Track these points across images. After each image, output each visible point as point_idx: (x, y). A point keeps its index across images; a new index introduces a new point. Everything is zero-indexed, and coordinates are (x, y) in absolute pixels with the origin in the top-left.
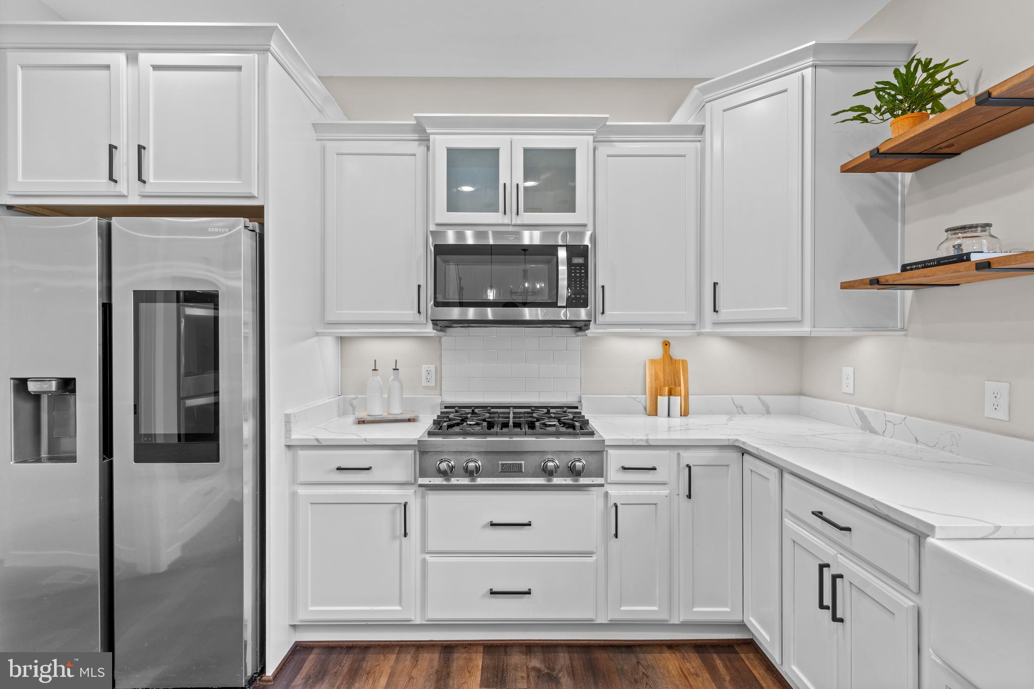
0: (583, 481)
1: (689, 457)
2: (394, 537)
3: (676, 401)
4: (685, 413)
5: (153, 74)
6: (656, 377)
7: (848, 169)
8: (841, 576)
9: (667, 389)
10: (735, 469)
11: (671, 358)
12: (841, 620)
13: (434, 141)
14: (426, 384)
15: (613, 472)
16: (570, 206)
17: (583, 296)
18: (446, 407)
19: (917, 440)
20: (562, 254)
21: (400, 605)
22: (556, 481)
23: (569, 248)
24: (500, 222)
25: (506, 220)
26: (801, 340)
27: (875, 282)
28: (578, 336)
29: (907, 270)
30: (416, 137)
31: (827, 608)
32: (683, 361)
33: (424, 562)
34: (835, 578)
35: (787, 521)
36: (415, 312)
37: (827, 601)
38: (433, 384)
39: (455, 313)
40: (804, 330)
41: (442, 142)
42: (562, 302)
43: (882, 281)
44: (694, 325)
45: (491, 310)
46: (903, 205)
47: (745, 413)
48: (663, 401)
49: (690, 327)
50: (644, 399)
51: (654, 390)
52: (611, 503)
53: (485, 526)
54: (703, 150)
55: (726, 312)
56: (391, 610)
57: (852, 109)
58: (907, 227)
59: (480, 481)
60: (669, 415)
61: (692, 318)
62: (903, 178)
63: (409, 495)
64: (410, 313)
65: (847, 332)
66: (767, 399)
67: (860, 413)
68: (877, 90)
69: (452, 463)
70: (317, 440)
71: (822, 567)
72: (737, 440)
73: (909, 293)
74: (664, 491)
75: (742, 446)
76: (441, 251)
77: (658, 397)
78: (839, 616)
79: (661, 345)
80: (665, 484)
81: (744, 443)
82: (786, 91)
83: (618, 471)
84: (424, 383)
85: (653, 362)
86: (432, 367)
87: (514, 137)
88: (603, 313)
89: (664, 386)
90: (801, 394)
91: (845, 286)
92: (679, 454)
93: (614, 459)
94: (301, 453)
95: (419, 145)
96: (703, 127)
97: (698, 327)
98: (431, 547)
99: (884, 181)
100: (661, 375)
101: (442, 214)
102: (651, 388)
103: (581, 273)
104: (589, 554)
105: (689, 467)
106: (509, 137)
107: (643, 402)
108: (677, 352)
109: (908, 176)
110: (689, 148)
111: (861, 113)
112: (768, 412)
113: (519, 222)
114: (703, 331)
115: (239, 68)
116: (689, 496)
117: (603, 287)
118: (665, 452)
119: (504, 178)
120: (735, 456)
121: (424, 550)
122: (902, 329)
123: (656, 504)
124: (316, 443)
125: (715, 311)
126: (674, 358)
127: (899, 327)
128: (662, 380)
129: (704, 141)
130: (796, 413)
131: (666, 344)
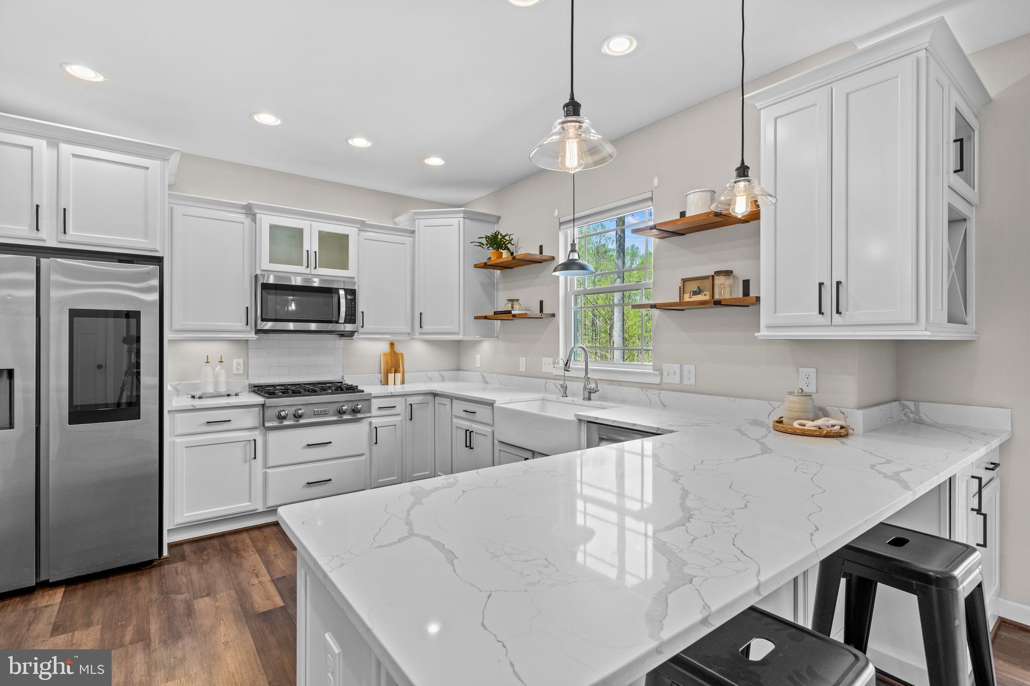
0: (359, 416)
1: (411, 400)
2: (246, 461)
3: (399, 376)
4: (403, 382)
5: (73, 160)
6: (387, 363)
7: (476, 266)
8: (472, 432)
9: (393, 369)
10: (431, 405)
11: (395, 352)
12: (473, 448)
13: (261, 218)
14: (237, 372)
15: (374, 412)
16: (344, 265)
17: (353, 317)
18: (254, 387)
19: (501, 384)
20: (342, 292)
21: (250, 501)
22: (346, 417)
23: (345, 290)
24: (304, 272)
25: (308, 271)
26: (459, 342)
27: (486, 318)
28: (341, 340)
29: (497, 314)
30: (244, 211)
31: (468, 447)
32: (401, 354)
33: (265, 474)
34: (470, 432)
35: (455, 420)
36: (243, 324)
37: (468, 445)
38: (241, 372)
39: (269, 325)
40: (460, 337)
41: (266, 220)
42: (342, 320)
43: (488, 317)
44: (409, 334)
45: (293, 324)
46: (497, 284)
47: (432, 381)
48: (391, 376)
49: (407, 335)
50: (380, 376)
51: (386, 370)
52: (373, 426)
53: (304, 447)
54: (414, 243)
55: (426, 328)
56: (244, 506)
57: (479, 243)
58: (499, 293)
59: (302, 421)
60: (394, 384)
61: (409, 330)
62: (497, 272)
63: (257, 435)
64: (241, 325)
65: (477, 338)
66: (443, 373)
67: (483, 376)
68: (486, 238)
69: (286, 412)
70: (193, 406)
71: (466, 431)
72: (432, 390)
73: (499, 321)
74: (399, 418)
75: (434, 392)
76: (266, 287)
77: (389, 374)
78: (472, 447)
79: (389, 345)
80: (399, 415)
81: (435, 391)
82: (452, 225)
83: (377, 410)
84: (235, 372)
85: (385, 354)
86: (241, 361)
87: (313, 223)
88: (363, 327)
89: (392, 367)
90: (458, 370)
91: (476, 318)
92: (406, 399)
93: (375, 403)
94: (178, 415)
95: (246, 217)
96: (414, 231)
97: (411, 335)
98: (270, 464)
99: (491, 273)
100: (389, 362)
101: (266, 264)
102: (384, 369)
103: (352, 304)
104: (363, 455)
105: (411, 405)
106: (310, 222)
107: (380, 378)
108: (399, 349)
109: (499, 271)
110: (407, 240)
111: (481, 244)
112: (444, 380)
113: (316, 273)
114: (415, 337)
115: (147, 168)
116: (411, 419)
117: (363, 312)
118: (399, 399)
119: (306, 247)
120: (431, 398)
121: (266, 466)
122: (497, 337)
123: (395, 425)
124: (192, 408)
125: (421, 327)
126: (396, 352)
127: (496, 336)
128: (390, 364)
129: (415, 238)
130: (457, 380)
131: (392, 344)
